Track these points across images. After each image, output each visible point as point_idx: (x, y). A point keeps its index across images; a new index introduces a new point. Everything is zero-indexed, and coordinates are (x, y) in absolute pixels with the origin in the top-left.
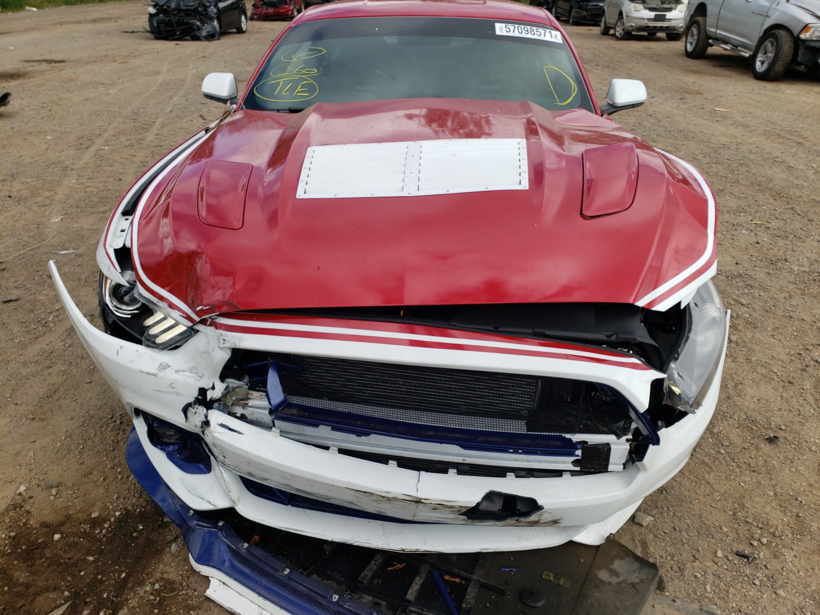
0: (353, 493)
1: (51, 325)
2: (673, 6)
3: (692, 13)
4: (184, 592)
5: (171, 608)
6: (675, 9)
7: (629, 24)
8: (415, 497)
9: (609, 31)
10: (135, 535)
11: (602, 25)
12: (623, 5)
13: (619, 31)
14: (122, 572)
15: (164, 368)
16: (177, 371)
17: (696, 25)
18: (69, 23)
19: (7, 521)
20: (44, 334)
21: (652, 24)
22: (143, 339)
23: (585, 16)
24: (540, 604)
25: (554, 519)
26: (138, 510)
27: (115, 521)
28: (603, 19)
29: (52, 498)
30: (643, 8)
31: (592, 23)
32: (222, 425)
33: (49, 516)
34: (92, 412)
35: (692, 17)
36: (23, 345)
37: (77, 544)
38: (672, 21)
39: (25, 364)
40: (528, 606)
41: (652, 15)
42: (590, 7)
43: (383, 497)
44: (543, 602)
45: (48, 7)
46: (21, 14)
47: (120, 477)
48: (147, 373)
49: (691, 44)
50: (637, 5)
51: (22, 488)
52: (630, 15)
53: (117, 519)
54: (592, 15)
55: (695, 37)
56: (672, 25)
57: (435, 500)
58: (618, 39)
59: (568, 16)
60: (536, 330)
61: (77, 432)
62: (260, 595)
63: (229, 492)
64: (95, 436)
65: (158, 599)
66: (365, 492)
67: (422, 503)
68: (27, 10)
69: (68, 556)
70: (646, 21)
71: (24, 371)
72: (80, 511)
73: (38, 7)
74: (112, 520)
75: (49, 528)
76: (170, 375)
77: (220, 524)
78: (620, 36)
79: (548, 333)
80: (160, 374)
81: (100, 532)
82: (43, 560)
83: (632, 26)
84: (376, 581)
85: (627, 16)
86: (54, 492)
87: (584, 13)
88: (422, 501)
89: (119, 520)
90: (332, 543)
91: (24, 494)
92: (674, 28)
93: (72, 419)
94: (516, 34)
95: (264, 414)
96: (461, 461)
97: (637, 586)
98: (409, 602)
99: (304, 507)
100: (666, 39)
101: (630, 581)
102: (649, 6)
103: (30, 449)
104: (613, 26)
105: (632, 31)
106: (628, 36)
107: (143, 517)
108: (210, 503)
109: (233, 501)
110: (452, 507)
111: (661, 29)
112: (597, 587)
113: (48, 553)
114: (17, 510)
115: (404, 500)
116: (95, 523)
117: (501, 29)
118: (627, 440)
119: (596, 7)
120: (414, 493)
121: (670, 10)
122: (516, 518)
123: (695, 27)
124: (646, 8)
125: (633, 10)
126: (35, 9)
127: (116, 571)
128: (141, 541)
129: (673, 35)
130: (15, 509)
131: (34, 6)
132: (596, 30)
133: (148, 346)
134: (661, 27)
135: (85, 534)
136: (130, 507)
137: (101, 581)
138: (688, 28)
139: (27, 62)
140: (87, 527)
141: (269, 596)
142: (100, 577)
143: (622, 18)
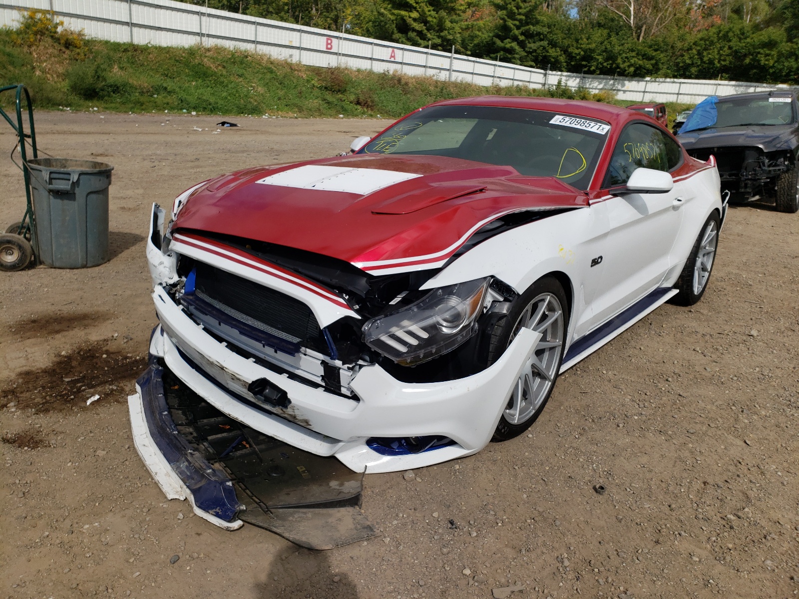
0: (197, 353)
8: (221, 365)
14: (110, 378)
25: (306, 418)
33: (112, 349)
37: (108, 362)
51: (116, 335)
57: (230, 371)
66: (201, 354)
67: (224, 370)
72: (126, 352)
75: (106, 352)
77: (160, 368)
81: (122, 362)
82: (89, 361)
88: (224, 368)
90: (208, 404)
91: (115, 337)
94: (567, 124)
96: (264, 358)
98: (207, 439)
101: (343, 490)
110: (240, 380)
112: (321, 485)
113: (93, 360)
115: (216, 365)
117: (557, 120)
122: (281, 407)
130: (103, 341)
135: (116, 360)
140: (120, 358)
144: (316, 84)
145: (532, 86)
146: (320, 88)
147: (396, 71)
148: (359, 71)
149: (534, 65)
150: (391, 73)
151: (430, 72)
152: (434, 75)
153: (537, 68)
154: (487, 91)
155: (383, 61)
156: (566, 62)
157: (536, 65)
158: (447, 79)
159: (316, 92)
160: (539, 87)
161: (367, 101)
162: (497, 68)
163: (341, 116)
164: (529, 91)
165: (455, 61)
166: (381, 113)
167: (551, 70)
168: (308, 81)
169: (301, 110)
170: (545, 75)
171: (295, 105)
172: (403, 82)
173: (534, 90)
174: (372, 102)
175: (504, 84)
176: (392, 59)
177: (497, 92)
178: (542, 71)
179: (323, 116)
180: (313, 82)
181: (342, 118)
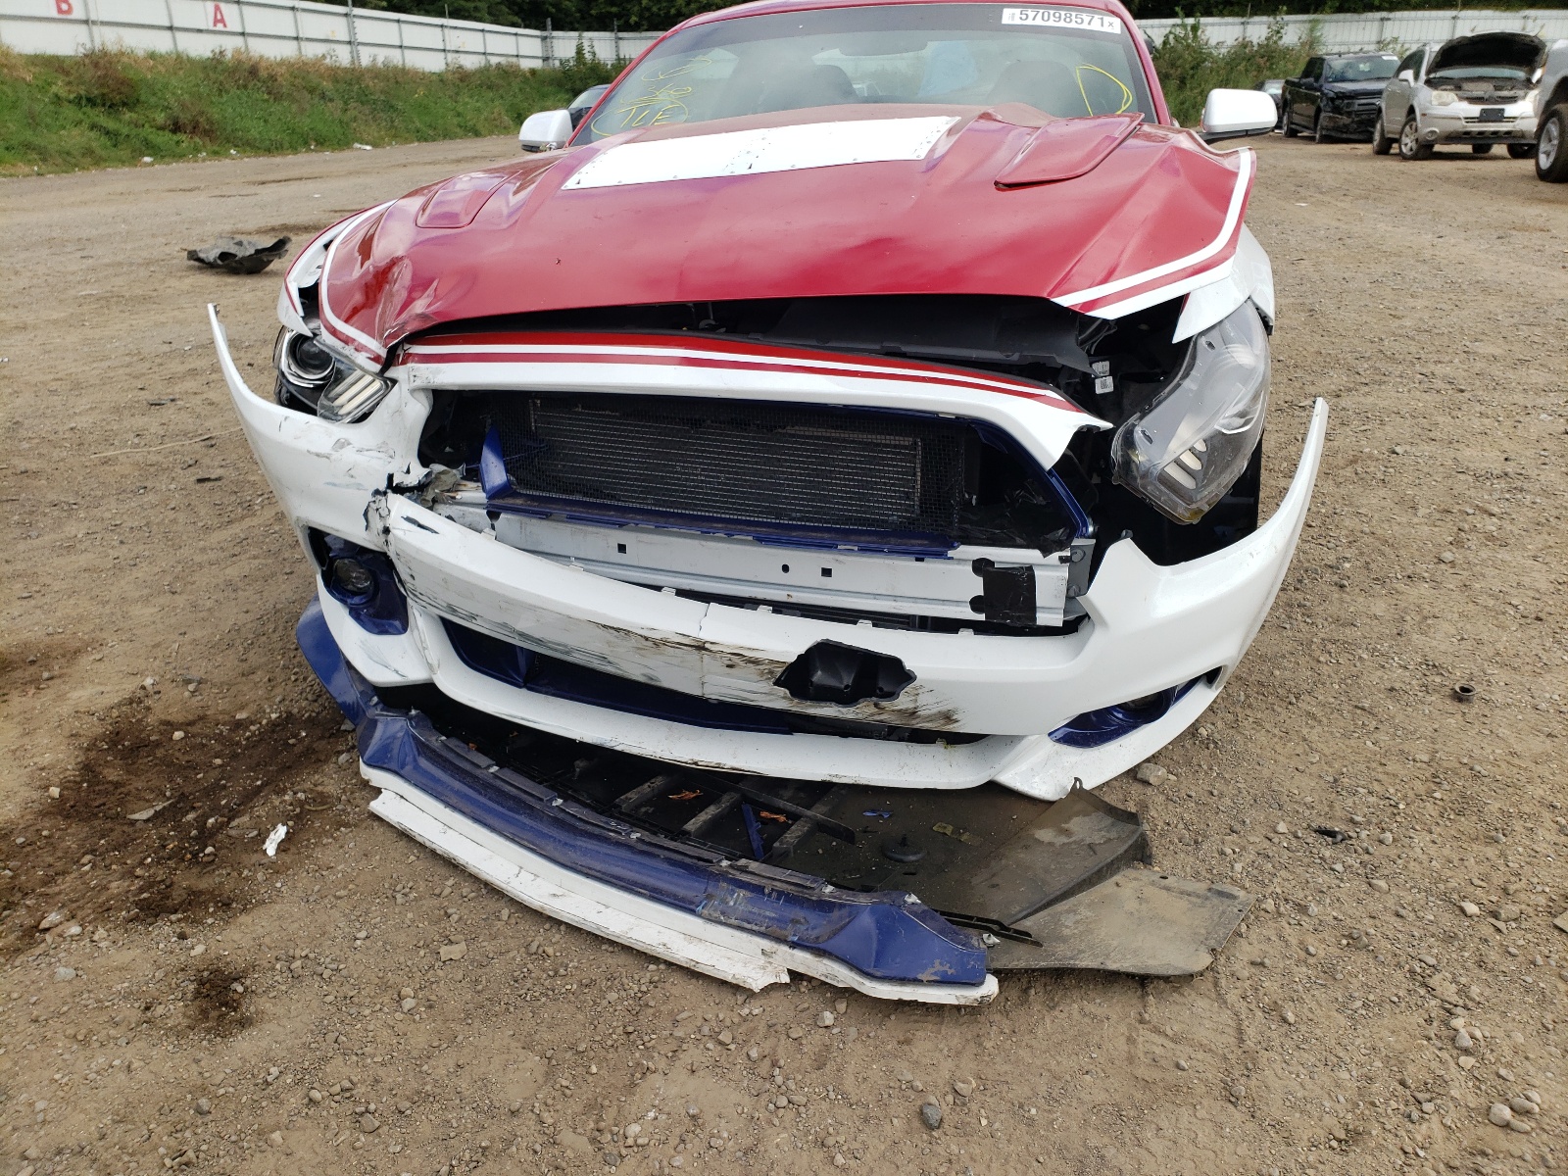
0: (601, 632)
1: (256, 507)
2: (1520, 93)
3: (1547, 97)
4: (340, 807)
5: (313, 822)
6: (1524, 97)
7: (1425, 129)
8: (695, 639)
9: (1390, 147)
10: (291, 741)
11: (1377, 137)
12: (1414, 96)
13: (1408, 144)
14: (258, 780)
15: (342, 446)
16: (359, 451)
17: (1554, 119)
18: (418, 164)
19: (114, 715)
20: (243, 518)
21: (1476, 127)
22: (318, 408)
23: (1345, 125)
24: (912, 858)
25: (944, 708)
26: (306, 715)
27: (267, 724)
28: (1378, 126)
29: (187, 694)
30: (1456, 98)
31: (1361, 137)
32: (409, 520)
33: (176, 714)
34: (279, 606)
35: (1549, 104)
36: (207, 528)
37: (204, 745)
38: (1518, 122)
39: (203, 550)
40: (891, 859)
41: (1475, 110)
42: (1356, 107)
43: (647, 639)
44: (919, 856)
45: (390, 144)
46: (346, 154)
47: (293, 678)
48: (318, 455)
49: (1548, 154)
50: (1445, 93)
51: (148, 682)
52: (1427, 112)
53: (270, 721)
54: (1361, 122)
55: (1556, 142)
56: (1518, 128)
57: (728, 646)
58: (1404, 157)
59: (1312, 126)
60: (886, 344)
61: (249, 626)
62: (448, 804)
63: (424, 648)
64: (274, 631)
65: (298, 810)
66: (617, 630)
67: (706, 649)
68: (357, 149)
69: (187, 758)
70: (1463, 122)
71: (198, 558)
72: (222, 712)
73: (375, 145)
74: (264, 722)
75: (170, 726)
76: (349, 455)
77: (413, 712)
78: (1409, 153)
79: (905, 349)
80: (335, 456)
81: (242, 737)
82: (150, 758)
83: (1433, 132)
84: (643, 810)
85: (1424, 115)
86: (191, 687)
87: (1345, 120)
88: (707, 645)
89: (274, 726)
91: (149, 688)
92: (1522, 135)
93: (247, 612)
94: (1039, 22)
95: (479, 514)
96: (785, 599)
97: (1097, 848)
98: (686, 833)
99: (546, 693)
100: (1508, 155)
101: (1088, 841)
102: (1469, 94)
103: (175, 642)
104: (1397, 136)
105: (1435, 141)
106: (1426, 151)
107: (312, 723)
108: (397, 672)
109: (430, 667)
110: (756, 662)
111: (1497, 136)
112: (1026, 847)
113: (160, 752)
114: (134, 705)
115: (678, 643)
116: (239, 725)
117: (1012, 16)
118: (1063, 560)
119: (1367, 107)
120: (695, 633)
121: (1513, 100)
122: (874, 699)
123: (1553, 123)
124: (1461, 99)
125: (1435, 102)
126: (368, 148)
127: (249, 777)
128: (298, 749)
129: (1521, 148)
130: (131, 704)
131: (367, 144)
132: (1366, 149)
133: (325, 417)
134: (1495, 133)
135: (219, 737)
136: (295, 711)
137: (225, 787)
138: (1542, 127)
139: (336, 211)
140: (225, 729)
141: (460, 805)
142: (223, 782)
143: (1414, 119)
144: (63, 93)
145: (526, 65)
146: (78, 102)
147: (237, 51)
148: (152, 56)
149: (520, 21)
150: (229, 55)
151: (312, 51)
152: (324, 56)
153: (526, 27)
154: (441, 81)
155: (200, 31)
156: (579, 11)
157: (523, 20)
158: (353, 62)
159: (70, 112)
160: (537, 64)
161: (197, 122)
162: (446, 31)
163: (147, 159)
164: (524, 75)
165: (358, 23)
166: (236, 146)
167: (556, 28)
168: (42, 89)
169: (44, 155)
170: (544, 39)
171: (28, 146)
172: (263, 74)
173: (533, 72)
174: (209, 121)
175: (470, 63)
176: (220, 27)
177: (461, 80)
178: (537, 33)
179: (103, 164)
180: (54, 89)
181: (152, 164)
